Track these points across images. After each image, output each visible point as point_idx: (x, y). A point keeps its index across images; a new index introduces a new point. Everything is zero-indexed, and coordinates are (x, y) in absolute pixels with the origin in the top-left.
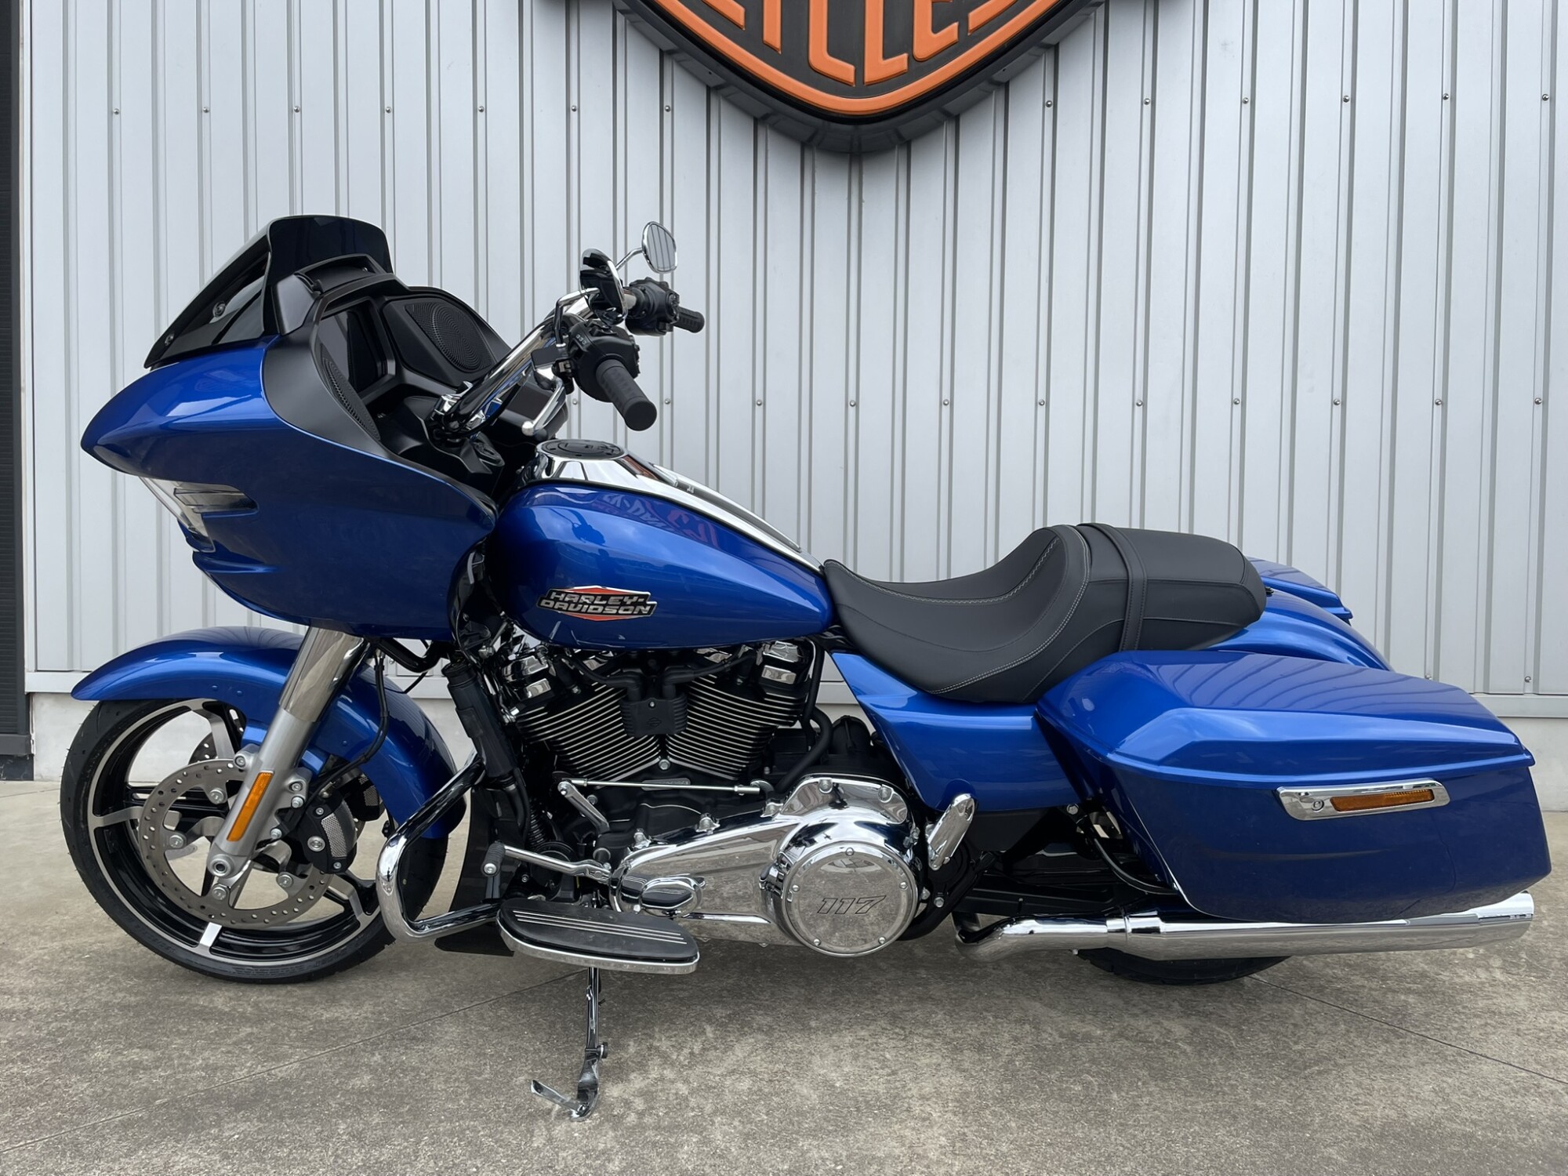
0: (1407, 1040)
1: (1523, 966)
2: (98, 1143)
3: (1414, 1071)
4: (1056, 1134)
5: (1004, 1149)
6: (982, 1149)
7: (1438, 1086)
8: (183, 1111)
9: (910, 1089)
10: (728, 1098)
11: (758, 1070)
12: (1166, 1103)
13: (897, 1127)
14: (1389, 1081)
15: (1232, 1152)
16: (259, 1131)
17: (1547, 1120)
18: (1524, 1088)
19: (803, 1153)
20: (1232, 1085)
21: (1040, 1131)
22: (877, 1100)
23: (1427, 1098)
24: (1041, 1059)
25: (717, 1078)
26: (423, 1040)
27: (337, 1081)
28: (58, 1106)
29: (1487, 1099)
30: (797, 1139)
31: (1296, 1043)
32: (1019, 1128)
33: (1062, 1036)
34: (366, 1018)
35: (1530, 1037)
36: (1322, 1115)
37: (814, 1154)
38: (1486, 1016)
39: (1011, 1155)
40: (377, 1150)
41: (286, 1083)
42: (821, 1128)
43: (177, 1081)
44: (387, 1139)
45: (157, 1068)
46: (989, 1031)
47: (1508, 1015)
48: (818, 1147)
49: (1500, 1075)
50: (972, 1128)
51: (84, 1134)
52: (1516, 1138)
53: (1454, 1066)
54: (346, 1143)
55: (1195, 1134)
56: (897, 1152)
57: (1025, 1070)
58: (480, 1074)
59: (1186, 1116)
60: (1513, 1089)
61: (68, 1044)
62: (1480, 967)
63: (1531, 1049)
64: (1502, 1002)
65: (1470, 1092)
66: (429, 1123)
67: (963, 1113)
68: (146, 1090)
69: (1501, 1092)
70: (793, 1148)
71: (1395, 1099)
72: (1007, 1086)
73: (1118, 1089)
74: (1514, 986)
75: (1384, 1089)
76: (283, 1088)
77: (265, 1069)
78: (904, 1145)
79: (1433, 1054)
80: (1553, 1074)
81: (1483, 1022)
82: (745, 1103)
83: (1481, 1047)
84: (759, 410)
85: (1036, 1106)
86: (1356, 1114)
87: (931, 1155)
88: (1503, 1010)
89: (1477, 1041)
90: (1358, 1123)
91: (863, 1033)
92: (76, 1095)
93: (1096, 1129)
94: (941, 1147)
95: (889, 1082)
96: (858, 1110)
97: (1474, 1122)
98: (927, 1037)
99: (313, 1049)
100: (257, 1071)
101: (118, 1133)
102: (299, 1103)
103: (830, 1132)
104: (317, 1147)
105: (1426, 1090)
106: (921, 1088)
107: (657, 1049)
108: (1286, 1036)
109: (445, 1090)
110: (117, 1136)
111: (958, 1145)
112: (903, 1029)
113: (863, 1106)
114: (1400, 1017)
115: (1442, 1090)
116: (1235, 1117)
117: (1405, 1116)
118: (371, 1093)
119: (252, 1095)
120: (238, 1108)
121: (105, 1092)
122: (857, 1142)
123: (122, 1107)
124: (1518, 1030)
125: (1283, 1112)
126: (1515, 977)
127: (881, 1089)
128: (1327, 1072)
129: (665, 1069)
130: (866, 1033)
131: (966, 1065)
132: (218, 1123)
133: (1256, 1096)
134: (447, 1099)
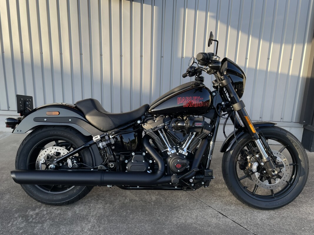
3: (194, 210)
6: (96, 229)
12: (140, 218)
13: (83, 223)
22: (83, 216)
29: (205, 219)
30: (61, 226)
31: (175, 203)
50: (97, 224)
56: (79, 230)
58: (7, 208)
59: (142, 221)
72: (111, 213)
86: (176, 221)
87: (85, 231)
94: (89, 228)
97: (199, 225)
98: (102, 200)
108: (174, 201)
111: (92, 228)
112: (98, 198)
117: (186, 222)
122: (72, 227)
125: (162, 220)
128: (177, 210)
133: (159, 216)
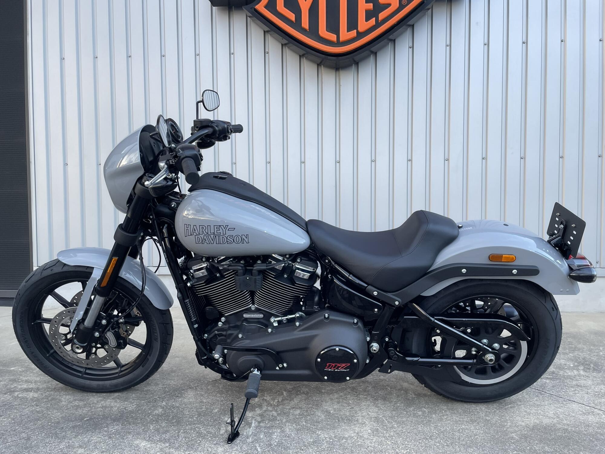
0: (545, 396)
1: (591, 369)
2: (64, 433)
4: (411, 429)
5: (392, 434)
7: (555, 412)
8: (94, 422)
9: (358, 414)
10: (291, 417)
11: (302, 407)
14: (537, 410)
15: (476, 435)
16: (122, 429)
17: (596, 424)
18: (588, 413)
19: (318, 435)
20: (478, 412)
21: (405, 428)
23: (551, 416)
24: (407, 403)
25: (287, 410)
26: (181, 397)
27: (150, 412)
28: (49, 421)
32: (398, 427)
33: (415, 395)
34: (160, 389)
35: (591, 395)
36: (511, 422)
37: (322, 436)
38: (576, 387)
39: (394, 436)
40: (164, 435)
41: (132, 412)
42: (325, 427)
43: (92, 412)
44: (167, 431)
45: (85, 407)
46: (388, 393)
47: (584, 387)
48: (323, 433)
49: (579, 408)
51: (59, 430)
52: (583, 430)
53: (562, 405)
54: (153, 433)
55: (463, 429)
57: (401, 407)
60: (584, 413)
61: (53, 399)
62: (574, 369)
63: (592, 399)
64: (582, 382)
65: (567, 414)
66: (183, 425)
67: (377, 422)
68: (81, 415)
69: (579, 414)
70: (314, 434)
71: (539, 417)
73: (435, 413)
74: (587, 376)
75: (535, 413)
76: (130, 414)
77: (123, 407)
78: (355, 433)
79: (554, 401)
80: (599, 407)
81: (574, 389)
82: (298, 418)
83: (573, 398)
84: (303, 165)
85: (404, 419)
88: (582, 385)
89: (571, 396)
90: (524, 425)
91: (341, 394)
92: (56, 417)
93: (426, 427)
95: (350, 411)
96: (339, 421)
99: (141, 401)
100: (121, 408)
101: (71, 430)
102: (136, 419)
103: (328, 428)
104: (143, 434)
105: (551, 413)
106: (362, 413)
107: (266, 400)
109: (188, 414)
110: (71, 431)
113: (341, 419)
114: (543, 387)
115: (557, 413)
116: (478, 423)
118: (162, 415)
119: (119, 417)
120: (114, 421)
121: (66, 416)
123: (73, 421)
124: (587, 392)
126: (588, 373)
127: (348, 414)
129: (268, 407)
130: (343, 394)
131: (379, 405)
132: (107, 427)
134: (189, 417)
